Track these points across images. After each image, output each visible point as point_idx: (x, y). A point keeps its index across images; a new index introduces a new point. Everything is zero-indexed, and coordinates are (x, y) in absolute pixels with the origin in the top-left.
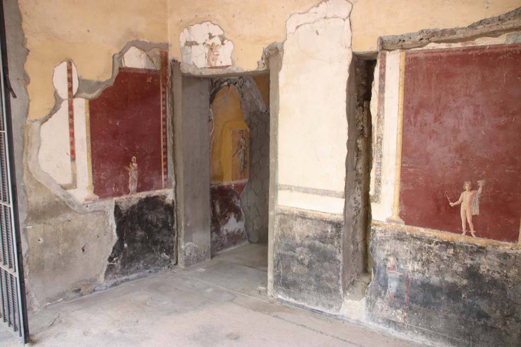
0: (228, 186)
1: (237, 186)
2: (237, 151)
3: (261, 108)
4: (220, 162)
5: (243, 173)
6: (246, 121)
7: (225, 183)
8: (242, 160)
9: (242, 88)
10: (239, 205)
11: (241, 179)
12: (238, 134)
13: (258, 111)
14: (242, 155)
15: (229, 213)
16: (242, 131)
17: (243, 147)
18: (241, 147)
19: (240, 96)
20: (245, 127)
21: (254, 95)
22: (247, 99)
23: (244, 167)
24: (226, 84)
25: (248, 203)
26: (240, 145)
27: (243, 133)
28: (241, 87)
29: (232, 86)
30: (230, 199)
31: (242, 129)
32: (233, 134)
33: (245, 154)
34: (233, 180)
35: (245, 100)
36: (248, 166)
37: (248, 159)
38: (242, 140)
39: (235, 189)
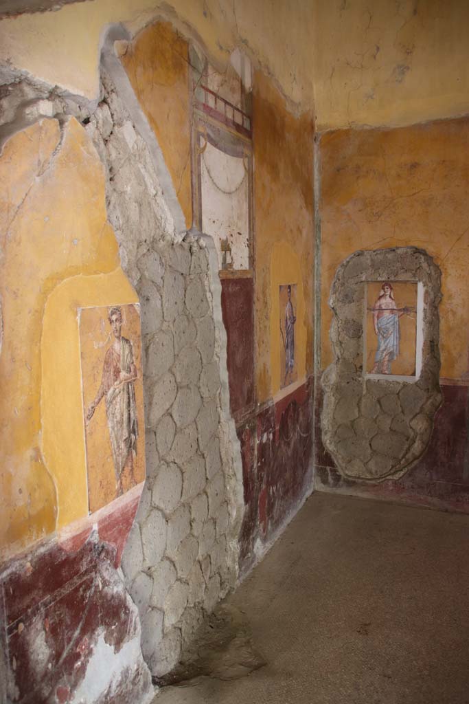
0: (74, 539)
1: (108, 526)
2: (104, 394)
3: (170, 229)
4: (37, 457)
5: (127, 469)
6: (128, 272)
7: (64, 534)
8: (121, 422)
9: (110, 145)
10: (117, 589)
11: (120, 492)
12: (106, 323)
13: (163, 237)
14: (120, 405)
15: (86, 638)
16: (117, 310)
17: (123, 374)
18: (117, 372)
19: (105, 174)
20: (126, 296)
21: (148, 181)
22: (129, 189)
23: (131, 445)
24: (46, 108)
25: (144, 560)
26: (111, 366)
27: (120, 320)
28: (106, 141)
29: (72, 124)
30: (88, 585)
31: (115, 305)
32: (87, 326)
33: (131, 398)
34: (92, 510)
35: (122, 193)
36: (141, 439)
37: (139, 414)
38: (118, 346)
39: (102, 538)
